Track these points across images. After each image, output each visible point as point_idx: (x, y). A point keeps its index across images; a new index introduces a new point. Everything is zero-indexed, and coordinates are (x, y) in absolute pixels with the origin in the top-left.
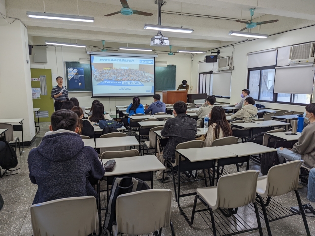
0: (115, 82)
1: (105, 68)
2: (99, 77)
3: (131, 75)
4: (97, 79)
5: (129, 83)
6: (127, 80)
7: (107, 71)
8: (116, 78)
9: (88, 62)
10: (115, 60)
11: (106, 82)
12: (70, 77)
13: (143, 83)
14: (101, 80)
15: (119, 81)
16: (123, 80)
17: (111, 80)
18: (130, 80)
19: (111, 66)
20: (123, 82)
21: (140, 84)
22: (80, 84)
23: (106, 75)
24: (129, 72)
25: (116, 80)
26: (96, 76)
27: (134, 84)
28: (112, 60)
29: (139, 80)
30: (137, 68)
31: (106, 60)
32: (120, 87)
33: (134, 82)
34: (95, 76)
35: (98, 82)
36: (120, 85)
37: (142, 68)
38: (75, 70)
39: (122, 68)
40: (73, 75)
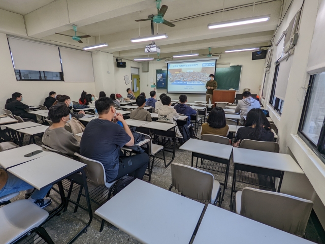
0: (182, 83)
1: (176, 73)
2: (172, 79)
3: (194, 77)
5: (192, 83)
6: (191, 81)
7: (178, 74)
9: (166, 69)
10: (183, 66)
11: (176, 82)
12: (158, 80)
14: (173, 81)
15: (185, 81)
17: (179, 81)
18: (194, 81)
19: (180, 70)
20: (188, 82)
21: (201, 83)
22: (163, 84)
23: (177, 77)
24: (193, 75)
25: (183, 80)
28: (181, 66)
29: (200, 81)
30: (200, 70)
31: (177, 66)
32: (185, 86)
34: (169, 78)
35: (171, 83)
36: (186, 84)
37: (204, 70)
39: (188, 71)
40: (159, 78)
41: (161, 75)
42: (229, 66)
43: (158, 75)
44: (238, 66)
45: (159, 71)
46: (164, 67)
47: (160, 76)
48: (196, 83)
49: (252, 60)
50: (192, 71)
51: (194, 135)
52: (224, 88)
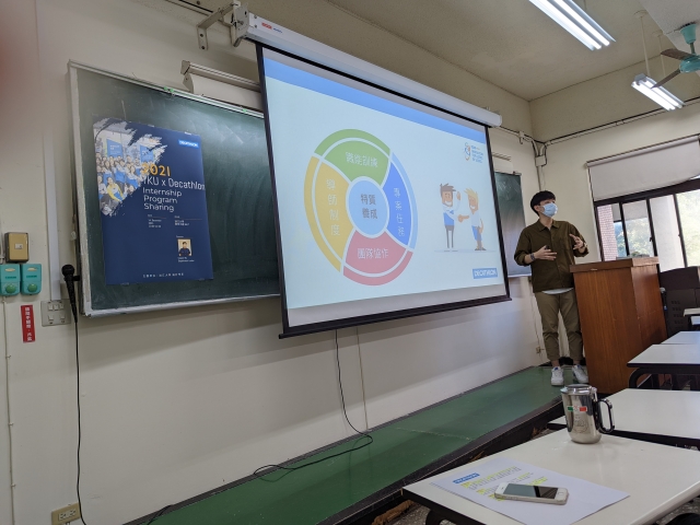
12: (113, 192)
22: (184, 244)
38: (148, 141)
40: (132, 177)
41: (152, 145)
47: (132, 155)
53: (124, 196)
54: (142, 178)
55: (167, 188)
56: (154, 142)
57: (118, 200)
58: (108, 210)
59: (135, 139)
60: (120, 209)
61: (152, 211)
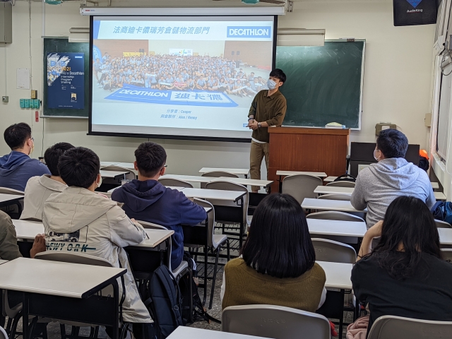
0: (151, 94)
1: (126, 54)
2: (112, 77)
3: (198, 73)
4: (105, 83)
5: (192, 96)
6: (188, 89)
7: (133, 62)
8: (154, 81)
9: (85, 39)
10: (154, 30)
11: (126, 92)
12: (51, 78)
13: (235, 99)
14: (115, 85)
15: (164, 89)
16: (175, 89)
17: (140, 86)
18: (196, 90)
19: (142, 46)
20: (174, 94)
21: (225, 100)
23: (129, 72)
24: (193, 64)
25: (156, 86)
26: (104, 76)
27: (208, 100)
28: (146, 30)
29: (221, 90)
30: (219, 51)
31: (132, 30)
32: (163, 108)
33: (205, 94)
34: (100, 75)
35: (108, 93)
36: (167, 101)
37: (233, 50)
39: (172, 51)
40: (58, 72)
41: (65, 60)
42: (319, 41)
43: (53, 59)
44: (351, 42)
45: (54, 46)
46: (75, 31)
47: (58, 64)
48: (206, 96)
49: (396, 24)
50: (189, 52)
51: (201, 305)
52: (307, 121)
53: (55, 79)
54: (61, 72)
55: (69, 75)
56: (67, 58)
57: (52, 81)
58: (49, 84)
59: (60, 58)
60: (53, 83)
61: (63, 84)
